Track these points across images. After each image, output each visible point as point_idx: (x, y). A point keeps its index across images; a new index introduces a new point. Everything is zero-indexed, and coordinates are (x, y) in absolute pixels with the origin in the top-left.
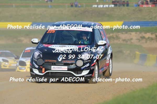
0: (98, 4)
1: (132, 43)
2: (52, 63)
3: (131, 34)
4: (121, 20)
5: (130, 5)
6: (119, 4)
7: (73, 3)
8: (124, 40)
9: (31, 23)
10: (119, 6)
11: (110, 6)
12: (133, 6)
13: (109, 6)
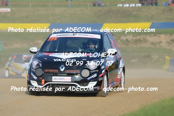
0: (123, 3)
1: (161, 46)
2: (54, 73)
3: (160, 37)
4: (149, 22)
5: (158, 4)
6: (147, 3)
7: (95, 2)
8: (152, 43)
9: (48, 25)
10: (147, 5)
11: (137, 5)
12: (162, 6)
13: (135, 5)
